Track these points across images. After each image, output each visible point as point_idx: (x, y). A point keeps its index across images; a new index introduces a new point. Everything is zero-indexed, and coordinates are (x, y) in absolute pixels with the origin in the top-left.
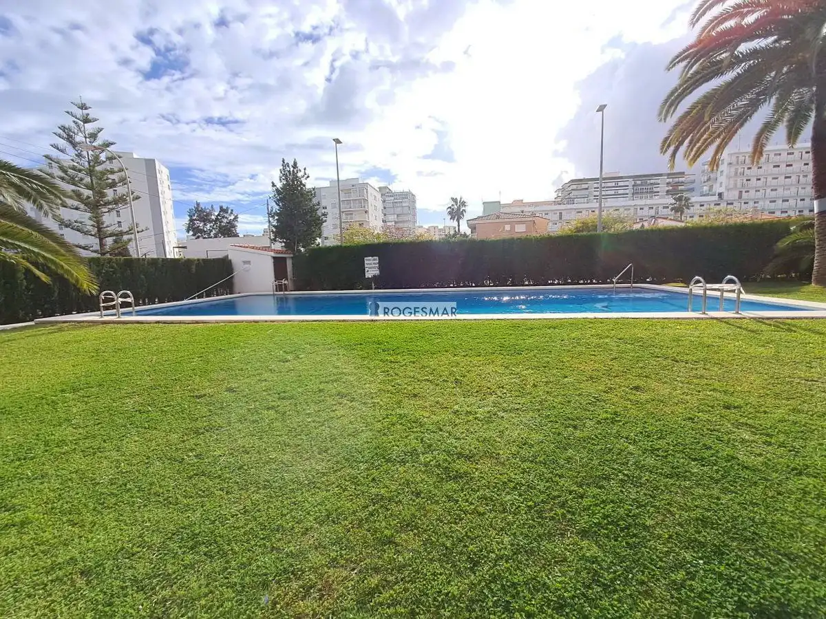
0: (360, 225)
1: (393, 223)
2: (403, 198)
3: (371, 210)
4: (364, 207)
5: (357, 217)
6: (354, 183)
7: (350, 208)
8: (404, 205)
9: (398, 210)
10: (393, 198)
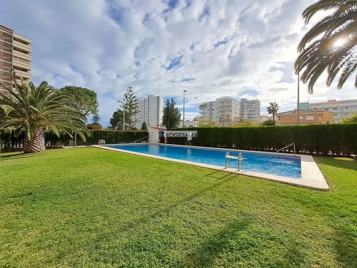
0: (228, 116)
1: (247, 115)
2: (253, 103)
3: (233, 110)
4: (230, 109)
5: (226, 113)
6: (226, 99)
7: (224, 109)
8: (253, 106)
9: (250, 109)
10: (247, 104)
